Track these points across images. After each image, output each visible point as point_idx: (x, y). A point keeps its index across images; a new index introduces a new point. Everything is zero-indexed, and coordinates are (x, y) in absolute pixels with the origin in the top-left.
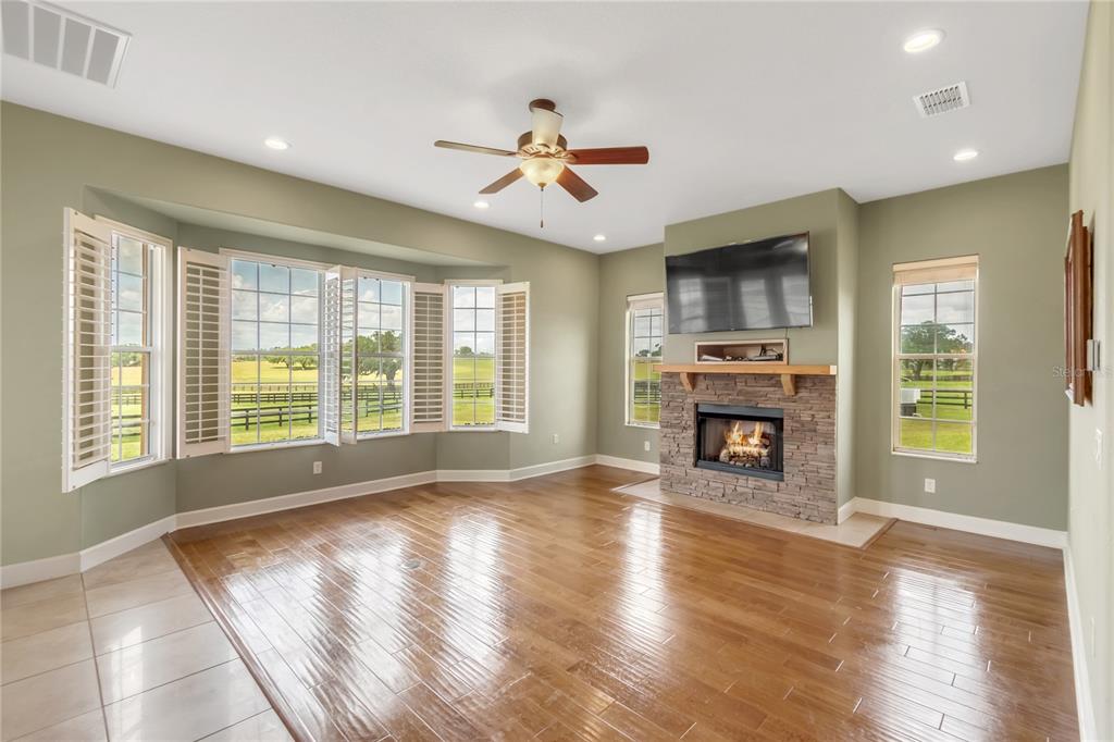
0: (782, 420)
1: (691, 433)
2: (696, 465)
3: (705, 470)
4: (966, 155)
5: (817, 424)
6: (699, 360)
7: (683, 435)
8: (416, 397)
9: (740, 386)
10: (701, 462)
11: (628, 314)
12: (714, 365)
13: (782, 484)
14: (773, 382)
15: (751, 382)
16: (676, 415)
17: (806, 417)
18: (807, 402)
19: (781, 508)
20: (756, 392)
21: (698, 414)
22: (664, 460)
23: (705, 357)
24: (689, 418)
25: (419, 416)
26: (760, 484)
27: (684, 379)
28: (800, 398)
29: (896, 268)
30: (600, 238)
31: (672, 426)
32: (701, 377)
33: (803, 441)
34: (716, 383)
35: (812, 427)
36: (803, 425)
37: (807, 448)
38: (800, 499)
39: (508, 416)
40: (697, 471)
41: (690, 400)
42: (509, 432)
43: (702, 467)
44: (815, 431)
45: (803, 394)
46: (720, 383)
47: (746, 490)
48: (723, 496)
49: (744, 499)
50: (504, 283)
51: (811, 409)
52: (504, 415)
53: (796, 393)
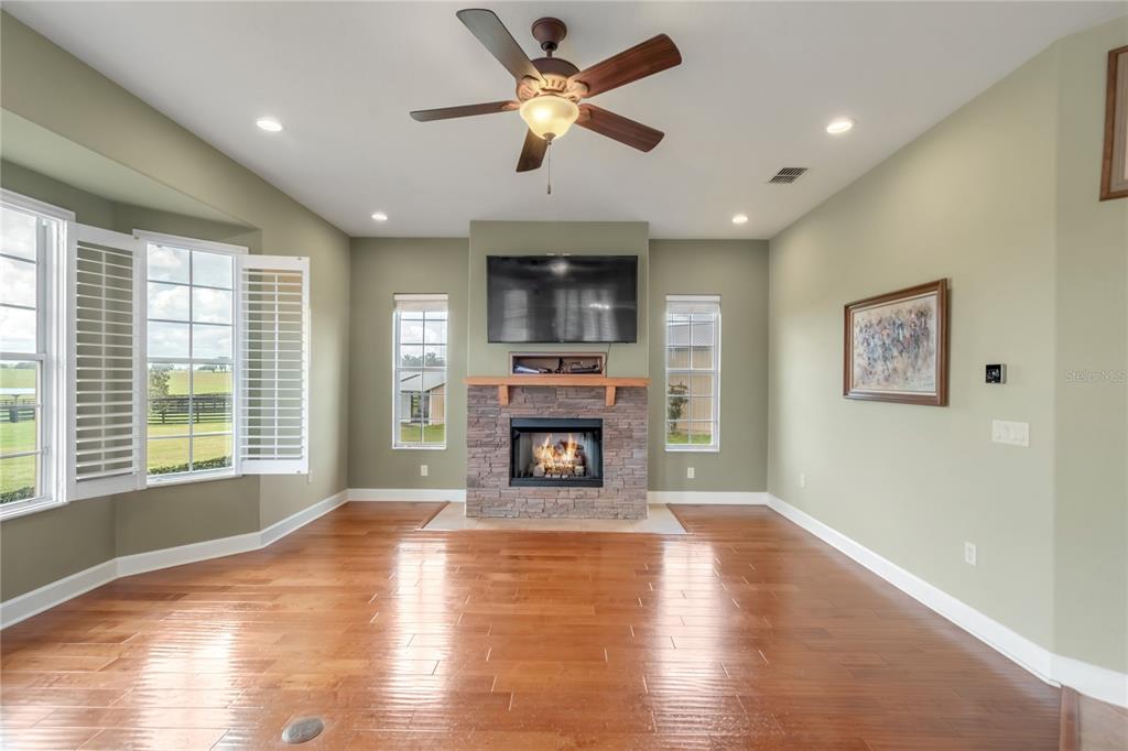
0: (600, 430)
1: (506, 450)
2: (510, 485)
3: (522, 488)
4: (740, 219)
5: (632, 430)
6: (514, 372)
7: (497, 453)
8: (80, 435)
9: (561, 398)
10: (516, 480)
11: (394, 315)
12: (531, 377)
13: (602, 490)
14: (594, 393)
15: (572, 394)
16: (488, 432)
17: (623, 425)
18: (624, 412)
19: (601, 513)
20: (576, 404)
21: (513, 430)
22: (472, 484)
23: (520, 369)
24: (503, 434)
25: (84, 467)
26: (581, 493)
27: (503, 392)
28: (619, 408)
29: (668, 298)
30: (380, 217)
31: (482, 445)
32: (518, 391)
33: (620, 447)
34: (535, 395)
35: (628, 434)
36: (620, 433)
37: (624, 453)
38: (618, 501)
39: (257, 451)
40: (515, 490)
41: (505, 415)
42: (258, 476)
43: (517, 485)
44: (631, 437)
45: (621, 404)
46: (541, 396)
47: (568, 501)
48: (543, 511)
49: (564, 510)
50: (250, 253)
51: (628, 417)
52: (251, 451)
53: (615, 403)
